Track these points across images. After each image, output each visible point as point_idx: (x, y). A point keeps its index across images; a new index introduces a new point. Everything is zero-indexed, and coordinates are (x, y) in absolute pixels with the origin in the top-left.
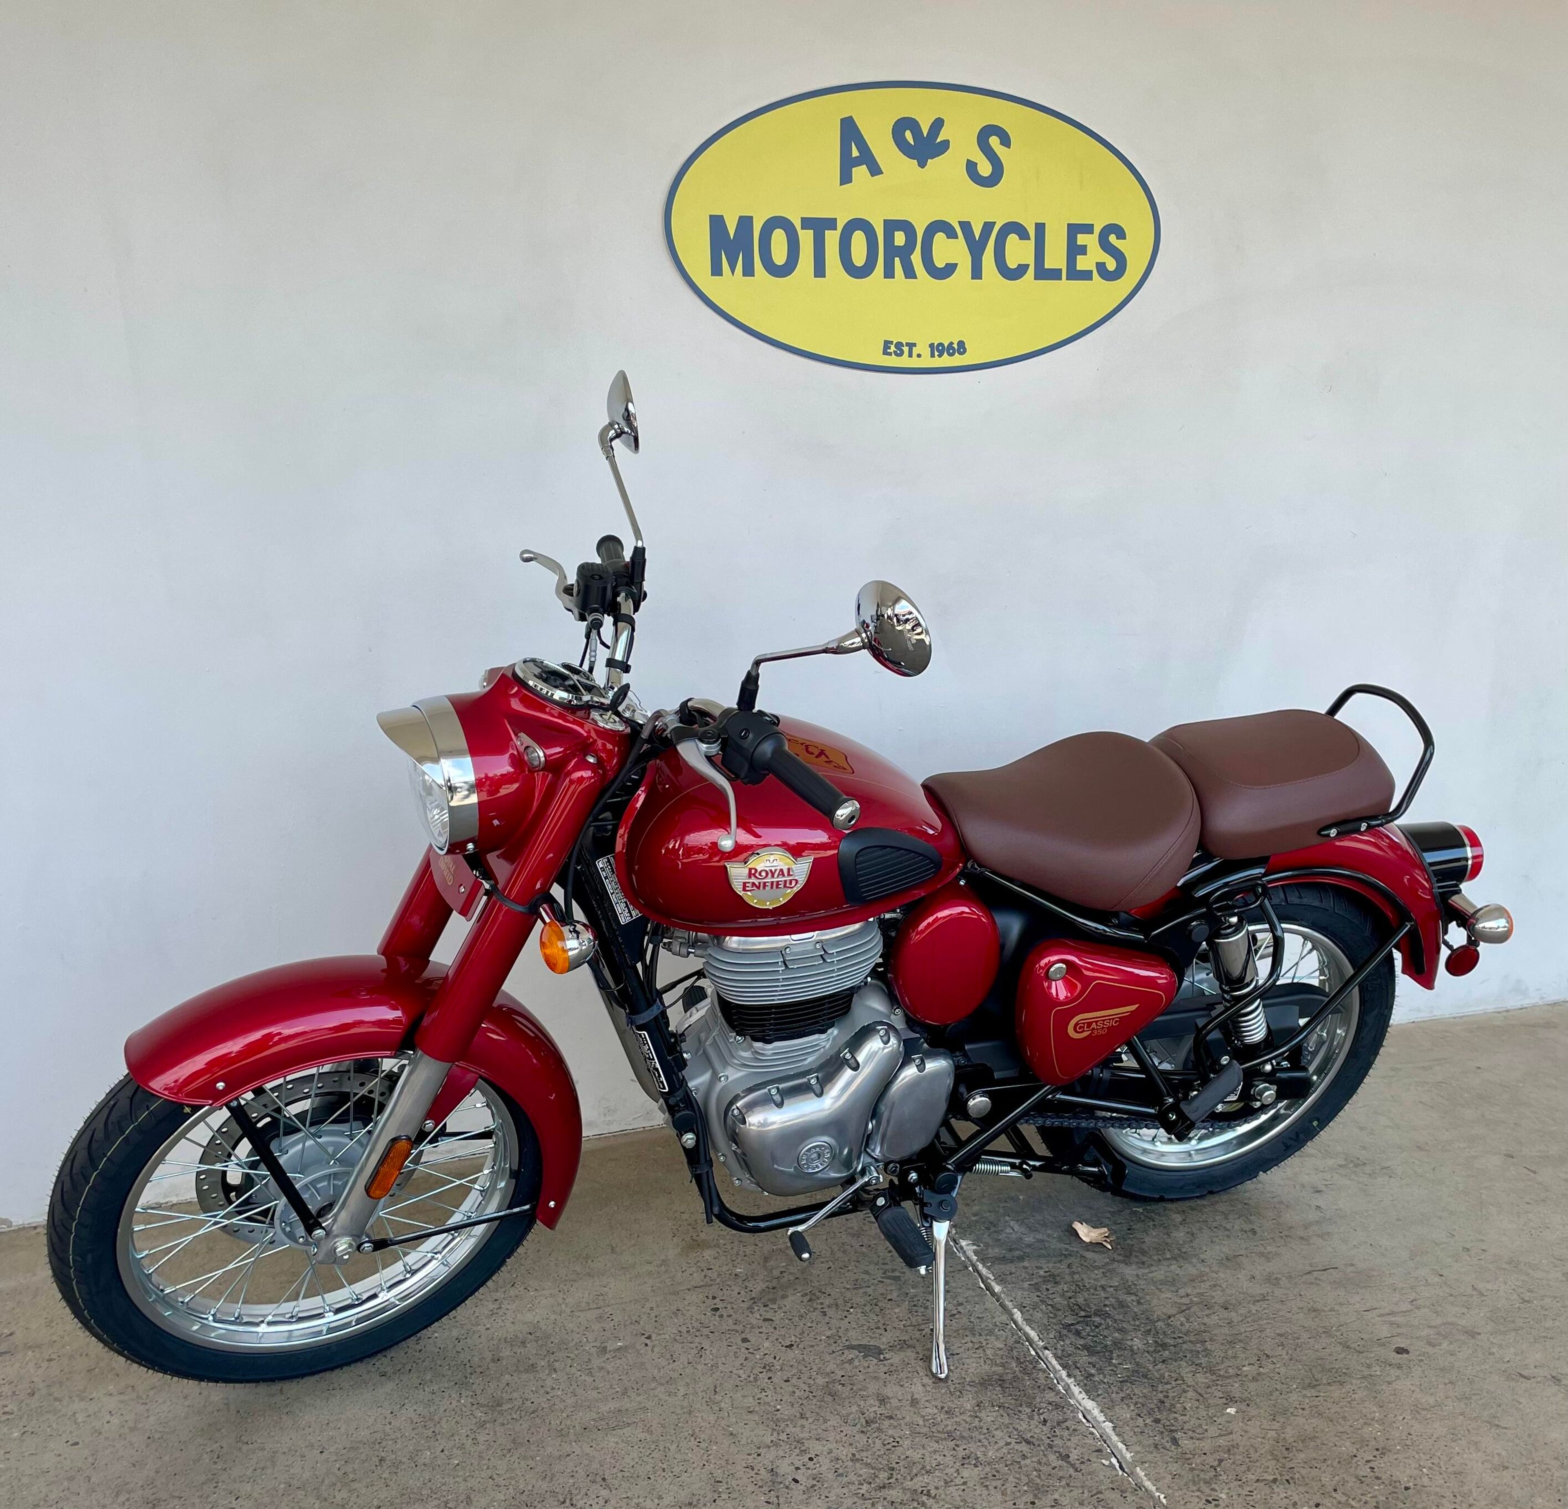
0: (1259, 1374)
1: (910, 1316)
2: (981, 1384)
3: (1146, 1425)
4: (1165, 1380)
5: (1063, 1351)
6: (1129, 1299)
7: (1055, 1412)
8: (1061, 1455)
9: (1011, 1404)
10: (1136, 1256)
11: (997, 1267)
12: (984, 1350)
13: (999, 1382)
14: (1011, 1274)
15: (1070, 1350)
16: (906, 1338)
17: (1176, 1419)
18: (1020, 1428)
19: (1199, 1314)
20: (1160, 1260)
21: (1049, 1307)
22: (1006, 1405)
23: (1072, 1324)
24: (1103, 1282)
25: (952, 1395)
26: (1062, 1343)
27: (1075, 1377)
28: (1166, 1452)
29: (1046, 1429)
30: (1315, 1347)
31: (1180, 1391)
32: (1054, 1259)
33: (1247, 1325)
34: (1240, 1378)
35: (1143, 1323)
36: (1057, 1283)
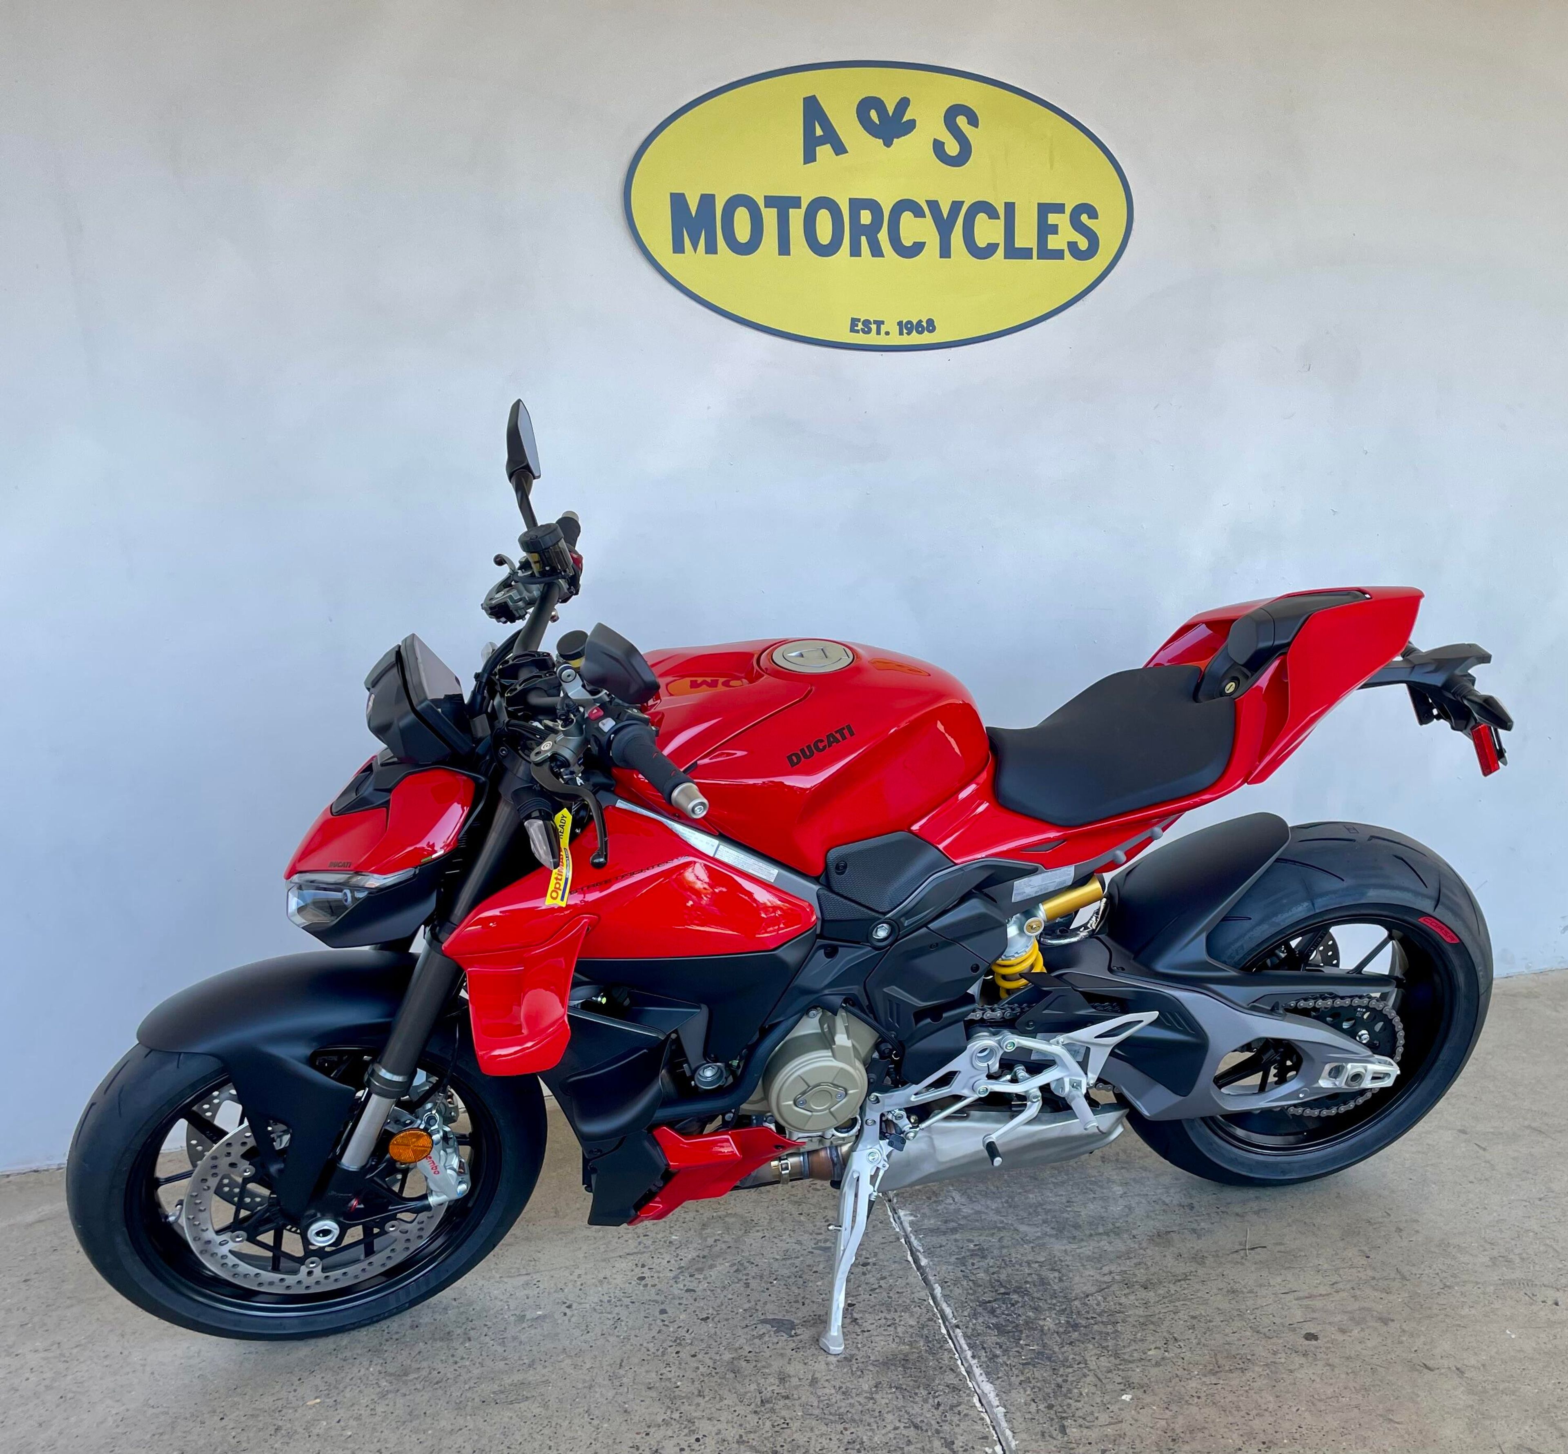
0: (1163, 1358)
2: (885, 1364)
3: (1038, 1411)
4: (1068, 1364)
5: (973, 1330)
6: (1052, 1276)
7: (950, 1395)
8: (945, 1441)
9: (908, 1385)
10: (1069, 1231)
11: (928, 1239)
12: (896, 1328)
13: (902, 1362)
14: (941, 1246)
15: (980, 1329)
16: (822, 1313)
17: (1069, 1405)
18: (911, 1412)
19: (1118, 1293)
20: (1091, 1235)
21: (971, 1283)
22: (904, 1387)
23: (989, 1302)
24: (1030, 1258)
25: (853, 1374)
26: (974, 1321)
27: (979, 1358)
28: (1052, 1440)
29: (937, 1413)
30: (1227, 1331)
31: (1081, 1375)
32: (987, 1232)
33: (1164, 1306)
34: (1143, 1363)
35: (1059, 1302)
36: (984, 1257)
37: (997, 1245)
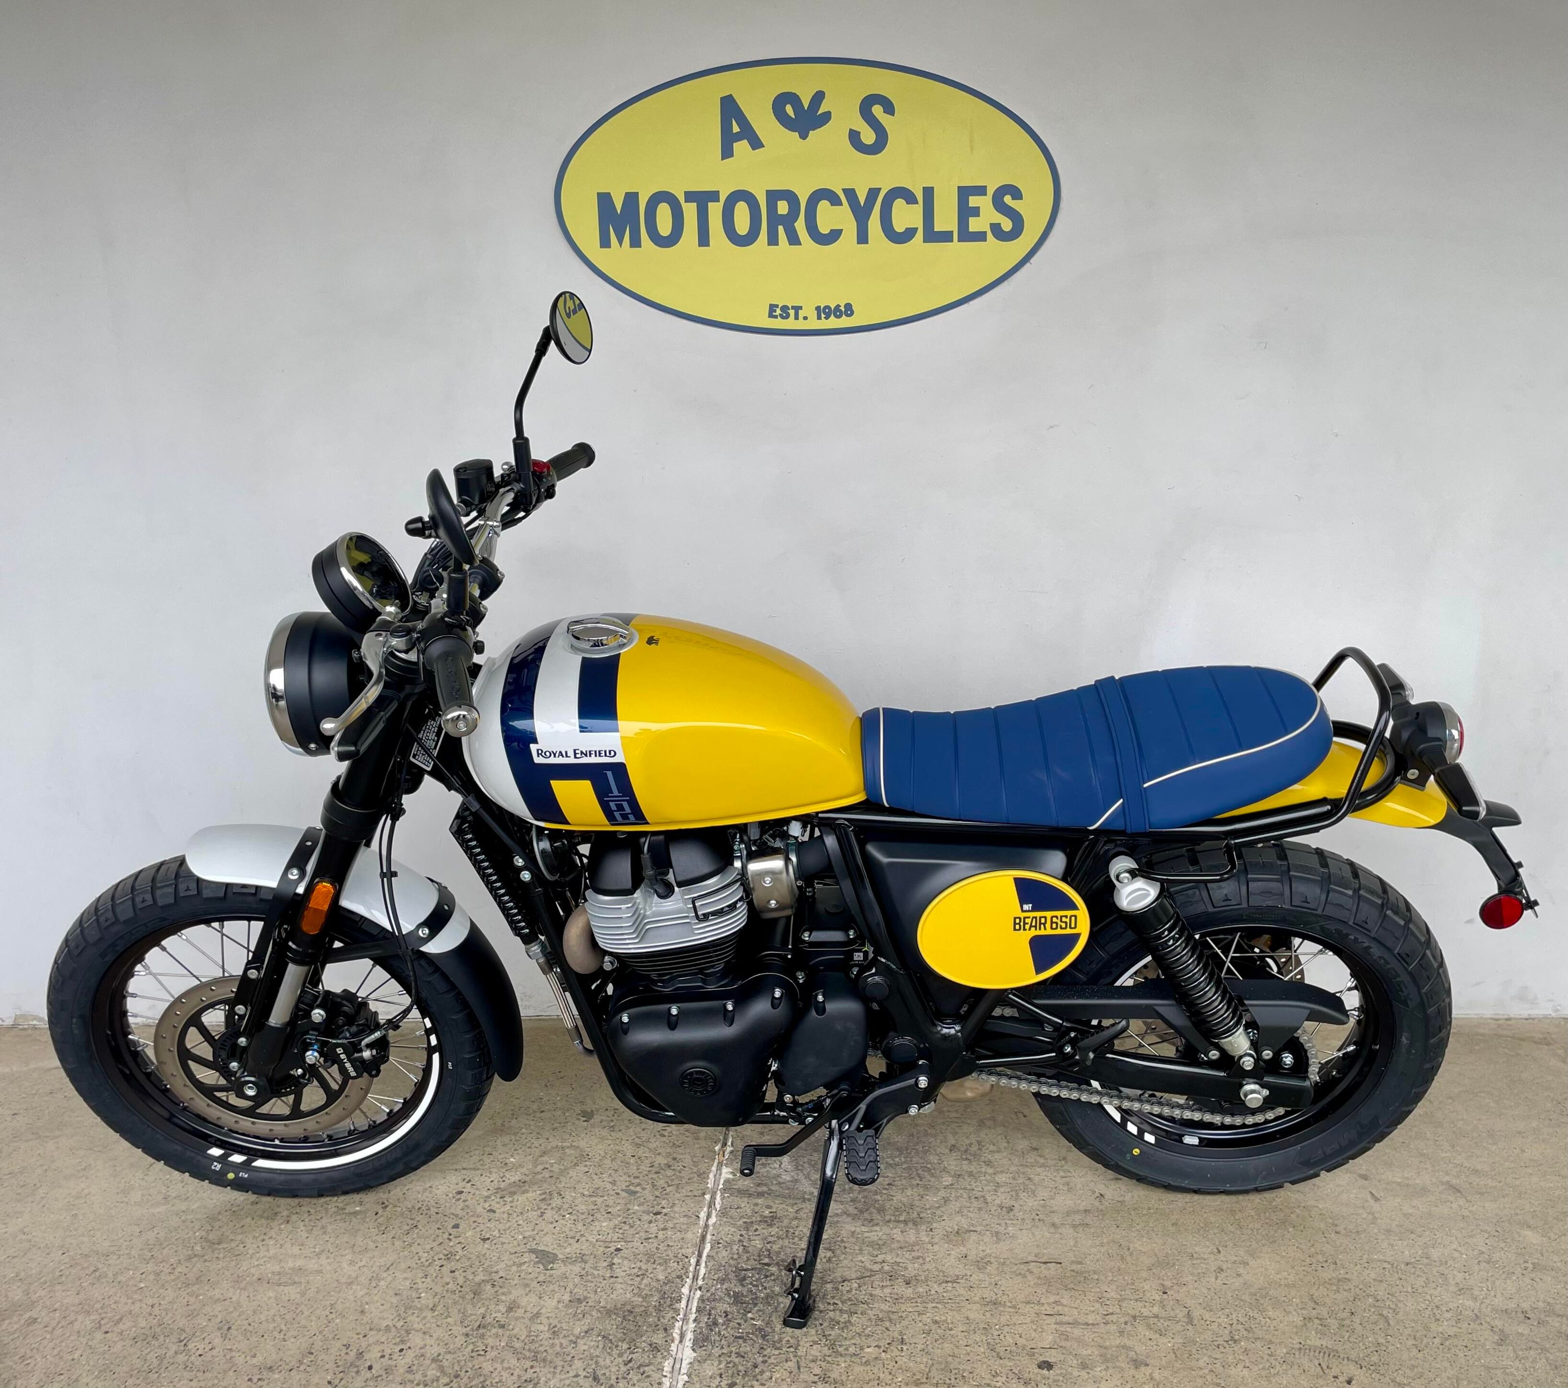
0: (877, 1358)
1: (611, 1232)
2: (610, 1312)
4: (778, 1345)
5: (713, 1294)
7: (647, 1354)
9: (615, 1336)
10: (871, 1213)
11: (733, 1198)
12: (642, 1279)
13: (627, 1313)
14: (738, 1208)
15: (719, 1294)
16: (588, 1253)
19: (877, 1284)
20: (889, 1221)
21: (742, 1248)
22: (611, 1337)
23: (745, 1270)
25: (574, 1316)
26: (719, 1286)
27: (699, 1323)
29: (624, 1369)
30: (961, 1342)
31: (784, 1359)
32: (791, 1201)
33: (913, 1304)
34: (853, 1359)
36: (771, 1225)
37: (791, 1216)
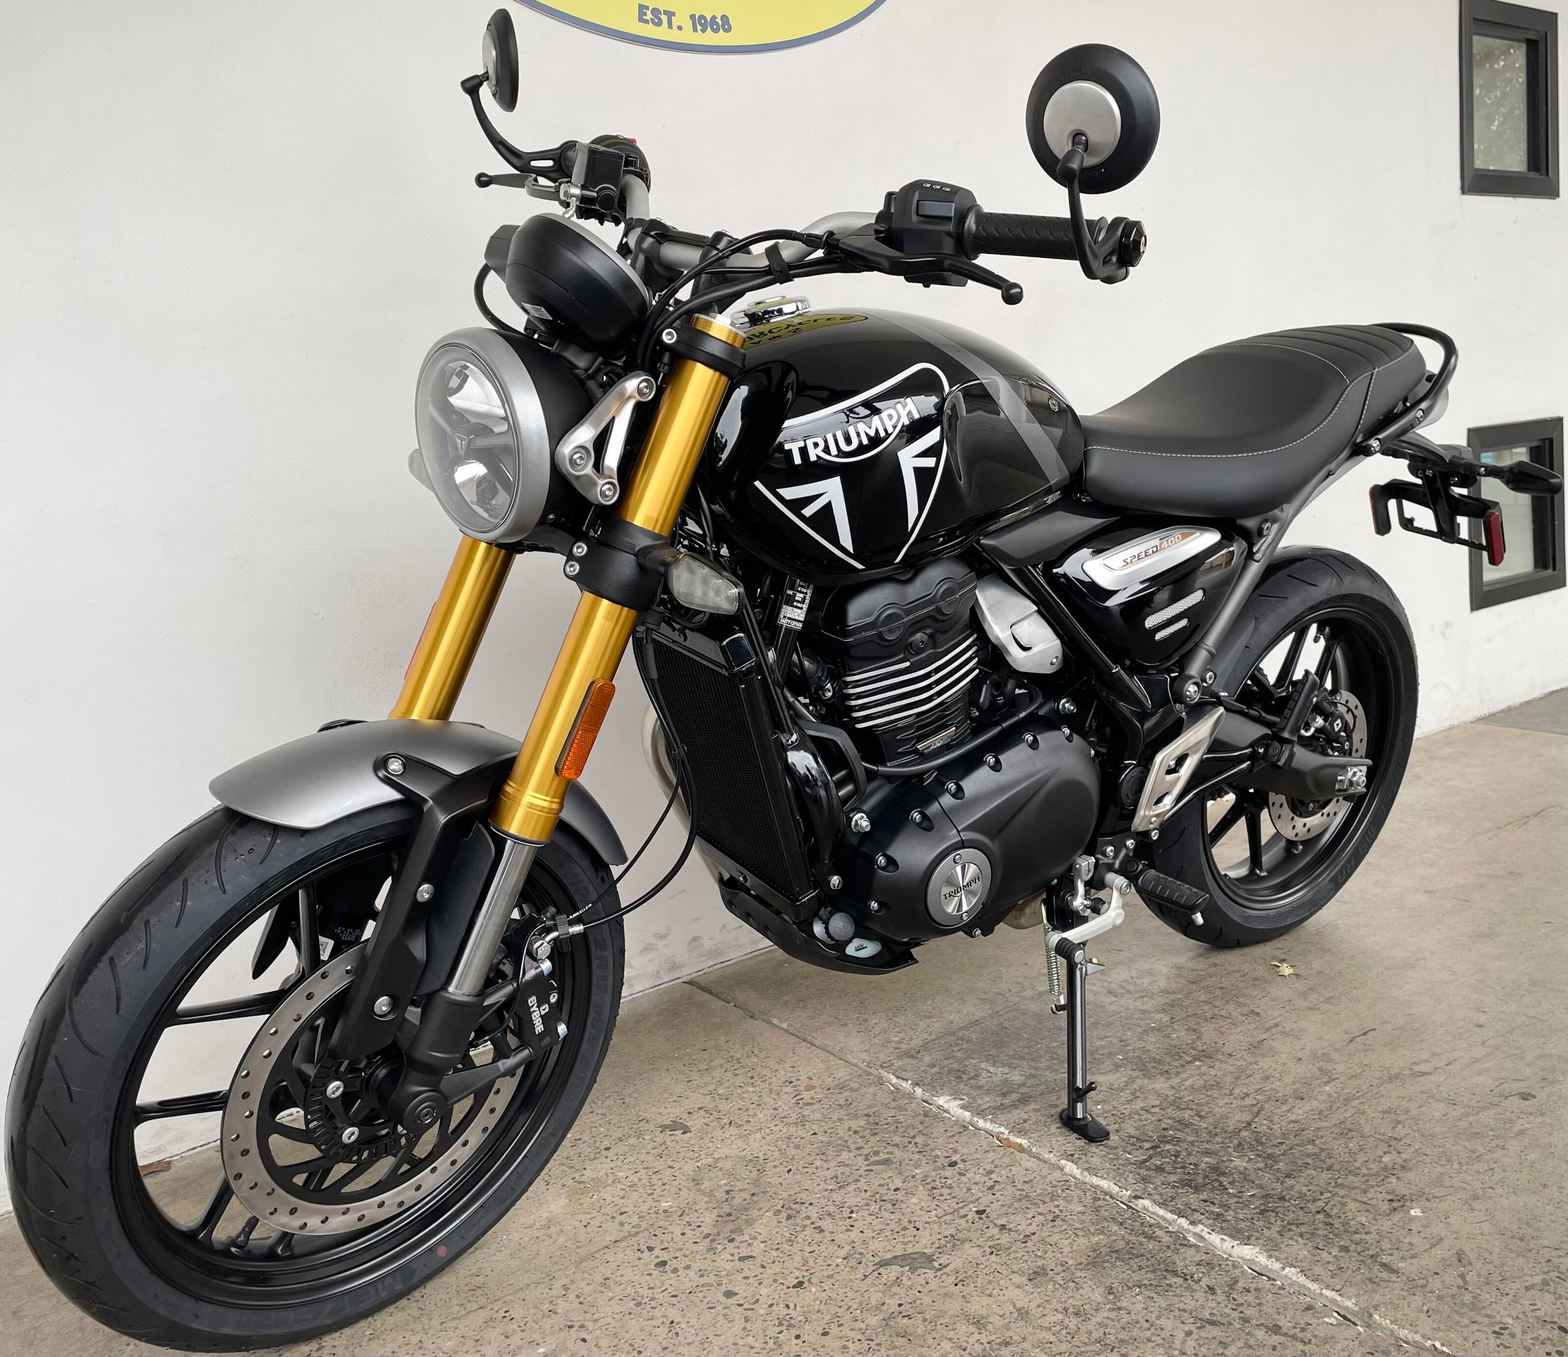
0: (1405, 1161)
1: (936, 1203)
2: (1094, 1264)
3: (1335, 1257)
4: (1309, 1197)
5: (1161, 1194)
6: (1186, 1116)
7: (1212, 1273)
8: (1267, 1327)
9: (1147, 1278)
11: (1002, 1117)
12: (1064, 1220)
13: (1114, 1255)
14: (1025, 1121)
16: (953, 1231)
17: (1363, 1239)
18: (1186, 1307)
19: (1278, 1111)
20: (1182, 1066)
23: (1146, 1161)
25: (1064, 1288)
26: (1152, 1186)
27: (1200, 1222)
28: (1391, 1284)
31: (1339, 1206)
33: (1341, 1110)
34: (1389, 1171)
35: (1226, 1138)
